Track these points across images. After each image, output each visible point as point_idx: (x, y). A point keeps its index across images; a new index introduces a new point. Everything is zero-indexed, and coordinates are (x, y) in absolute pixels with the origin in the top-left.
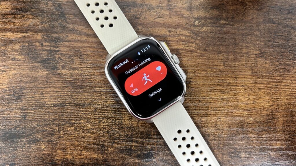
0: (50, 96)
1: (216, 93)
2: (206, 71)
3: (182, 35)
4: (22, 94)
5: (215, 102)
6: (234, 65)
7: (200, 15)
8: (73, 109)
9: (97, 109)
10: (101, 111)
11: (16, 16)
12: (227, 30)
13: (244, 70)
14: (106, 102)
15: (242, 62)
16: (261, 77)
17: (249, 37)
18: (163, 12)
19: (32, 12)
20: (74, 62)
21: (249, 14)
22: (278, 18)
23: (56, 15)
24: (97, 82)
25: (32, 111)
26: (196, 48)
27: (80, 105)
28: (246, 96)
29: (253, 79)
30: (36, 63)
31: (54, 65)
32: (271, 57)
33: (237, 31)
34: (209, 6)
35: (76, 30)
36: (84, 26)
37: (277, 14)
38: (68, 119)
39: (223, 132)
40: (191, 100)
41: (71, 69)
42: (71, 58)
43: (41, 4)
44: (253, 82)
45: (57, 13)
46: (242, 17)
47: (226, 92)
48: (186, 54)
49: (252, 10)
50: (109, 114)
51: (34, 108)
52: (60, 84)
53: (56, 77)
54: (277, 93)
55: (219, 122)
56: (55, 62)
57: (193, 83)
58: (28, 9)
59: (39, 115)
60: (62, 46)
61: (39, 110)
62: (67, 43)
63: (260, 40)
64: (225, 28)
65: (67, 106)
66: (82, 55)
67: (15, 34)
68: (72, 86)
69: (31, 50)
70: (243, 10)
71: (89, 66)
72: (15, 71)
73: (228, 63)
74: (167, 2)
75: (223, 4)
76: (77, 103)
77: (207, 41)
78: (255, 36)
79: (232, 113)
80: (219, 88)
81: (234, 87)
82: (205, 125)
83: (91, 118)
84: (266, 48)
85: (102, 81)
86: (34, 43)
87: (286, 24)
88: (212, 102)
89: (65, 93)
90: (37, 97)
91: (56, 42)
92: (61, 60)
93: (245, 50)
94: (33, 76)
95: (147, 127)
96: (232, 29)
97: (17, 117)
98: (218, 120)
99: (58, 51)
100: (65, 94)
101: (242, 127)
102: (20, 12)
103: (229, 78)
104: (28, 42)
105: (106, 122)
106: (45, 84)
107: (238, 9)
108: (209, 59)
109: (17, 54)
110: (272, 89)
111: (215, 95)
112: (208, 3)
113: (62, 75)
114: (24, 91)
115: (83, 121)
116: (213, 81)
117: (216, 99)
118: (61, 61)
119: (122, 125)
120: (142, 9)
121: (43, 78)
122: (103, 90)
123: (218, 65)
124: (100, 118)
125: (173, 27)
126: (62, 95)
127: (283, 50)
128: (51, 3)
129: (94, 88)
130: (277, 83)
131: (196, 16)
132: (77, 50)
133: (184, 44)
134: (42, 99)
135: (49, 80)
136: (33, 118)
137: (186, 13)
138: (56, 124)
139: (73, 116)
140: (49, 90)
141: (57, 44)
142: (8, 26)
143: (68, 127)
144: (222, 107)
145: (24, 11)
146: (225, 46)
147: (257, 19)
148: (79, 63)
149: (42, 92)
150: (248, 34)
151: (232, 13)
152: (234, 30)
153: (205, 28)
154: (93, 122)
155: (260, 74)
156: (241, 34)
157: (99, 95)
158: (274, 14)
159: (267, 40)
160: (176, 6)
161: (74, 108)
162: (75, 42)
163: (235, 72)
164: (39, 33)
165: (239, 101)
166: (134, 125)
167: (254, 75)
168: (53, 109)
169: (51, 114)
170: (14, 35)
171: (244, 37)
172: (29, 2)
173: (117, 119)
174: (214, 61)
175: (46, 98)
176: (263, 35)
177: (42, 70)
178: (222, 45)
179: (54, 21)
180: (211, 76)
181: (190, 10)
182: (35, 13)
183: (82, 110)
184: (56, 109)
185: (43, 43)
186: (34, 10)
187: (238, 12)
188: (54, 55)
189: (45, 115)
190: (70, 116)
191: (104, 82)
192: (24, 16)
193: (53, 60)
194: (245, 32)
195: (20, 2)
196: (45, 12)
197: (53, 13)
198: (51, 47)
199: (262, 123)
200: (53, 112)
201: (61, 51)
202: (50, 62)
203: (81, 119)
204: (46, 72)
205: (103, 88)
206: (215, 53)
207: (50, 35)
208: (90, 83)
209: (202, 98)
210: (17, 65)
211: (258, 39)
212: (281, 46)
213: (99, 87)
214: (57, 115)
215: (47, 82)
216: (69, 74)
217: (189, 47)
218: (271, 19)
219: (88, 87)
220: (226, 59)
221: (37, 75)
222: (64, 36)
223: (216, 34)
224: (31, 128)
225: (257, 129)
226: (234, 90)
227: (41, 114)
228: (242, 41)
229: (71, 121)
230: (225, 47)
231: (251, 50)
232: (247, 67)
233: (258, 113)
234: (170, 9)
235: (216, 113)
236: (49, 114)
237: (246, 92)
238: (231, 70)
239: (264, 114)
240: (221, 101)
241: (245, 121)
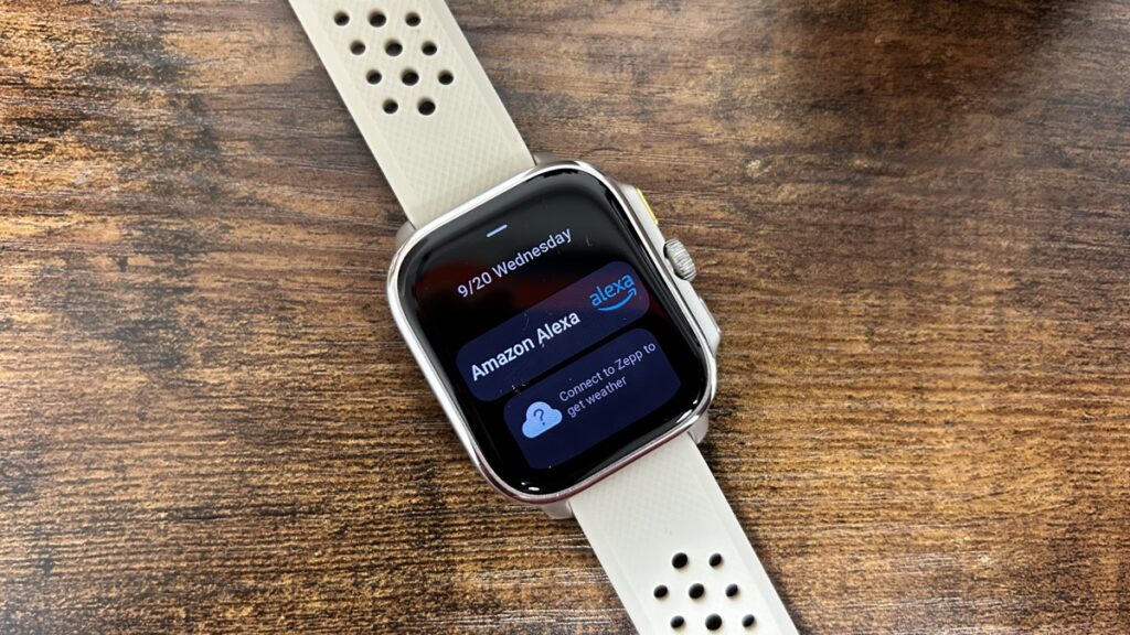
0: (153, 477)
1: (841, 453)
2: (798, 363)
3: (693, 217)
4: (36, 470)
5: (836, 491)
6: (911, 336)
7: (767, 136)
8: (248, 532)
9: (345, 528)
10: (363, 537)
11: (19, 149)
12: (878, 196)
13: (954, 356)
14: (386, 500)
15: (943, 326)
16: (1024, 386)
17: (970, 223)
18: (618, 127)
19: (83, 130)
20: (251, 334)
21: (964, 130)
22: (1081, 144)
23: (181, 142)
24: (348, 416)
25: (77, 538)
26: (753, 271)
27: (277, 514)
28: (964, 465)
29: (988, 396)
30: (97, 338)
31: (171, 349)
32: (1062, 304)
33: (919, 198)
34: (803, 101)
35: (261, 204)
36: (294, 186)
37: (1076, 126)
38: (227, 570)
39: (872, 619)
41: (243, 363)
42: (242, 318)
43: (121, 98)
44: (990, 408)
45: (186, 134)
46: (938, 140)
47: (879, 451)
49: (977, 111)
50: (396, 552)
51: (87, 528)
52: (197, 428)
53: (180, 399)
54: (1091, 450)
55: (855, 576)
56: (176, 335)
57: (744, 416)
58: (70, 119)
59: (107, 555)
60: (203, 269)
61: (106, 536)
62: (225, 258)
63: (1014, 234)
64: (869, 185)
65: (224, 516)
66: (288, 305)
67: (14, 220)
68: (243, 435)
69: (77, 287)
70: (942, 112)
71: (316, 351)
72: (12, 374)
73: (884, 330)
74: (634, 86)
75: (861, 92)
76: (266, 504)
77: (797, 239)
78: (992, 218)
79: (908, 539)
80: (853, 433)
81: (913, 430)
82: (796, 590)
83: (321, 567)
84: (1037, 265)
85: (369, 410)
86: (91, 260)
87: (1114, 166)
88: (825, 491)
89: (217, 461)
90: (99, 480)
91: (181, 255)
92: (201, 325)
93: (952, 276)
94: (83, 395)
95: (557, 604)
96: (901, 192)
97: (16, 568)
98: (849, 569)
99: (189, 290)
100: (216, 465)
101: (949, 595)
102: (34, 133)
103: (891, 393)
104: (62, 255)
105: (383, 583)
106: (135, 425)
107: (921, 111)
108: (806, 312)
109: (19, 305)
110: (1069, 432)
111: (837, 462)
112: (797, 88)
113: (203, 386)
114: (46, 458)
115: (290, 581)
116: (825, 406)
117: (841, 478)
118: (198, 330)
119: (452, 593)
120: (531, 114)
121: (127, 401)
122: (373, 447)
123: (844, 340)
124: (357, 567)
125: (656, 185)
126: (203, 471)
127: (1106, 274)
128: (163, 93)
129: (333, 440)
130: (1090, 407)
131: (752, 139)
132: (266, 283)
133: (702, 256)
134: (121, 491)
135: (152, 408)
136: (81, 569)
137: (710, 130)
138: (176, 594)
139: (246, 558)
140: (151, 450)
141: (186, 260)
143: (226, 604)
144: (865, 513)
145: (50, 129)
146: (873, 259)
147: (999, 150)
148: (274, 338)
149: (119, 459)
150: (965, 212)
151: (897, 127)
152: (909, 193)
153: (788, 188)
154: (329, 583)
155: (1017, 371)
156: (937, 208)
157: (356, 469)
158: (1066, 130)
159: (1040, 235)
160: (669, 101)
161: (253, 526)
162: (257, 252)
163: (913, 364)
164: (113, 215)
165: (937, 486)
166: (502, 593)
167: (992, 377)
168: (166, 530)
169: (157, 552)
170: (10, 225)
171: (947, 220)
172: (71, 92)
173: (429, 572)
174: (829, 322)
175: (138, 486)
176: (1025, 215)
177: (123, 370)
178: (861, 256)
179: (172, 167)
180: (818, 386)
181: (728, 118)
182: (96, 135)
183: (284, 532)
184: (177, 532)
185: (126, 257)
186: (93, 122)
187: (920, 121)
188: (170, 304)
189: (131, 557)
190: (238, 559)
191: (376, 416)
192: (49, 148)
193: (166, 328)
194: (951, 201)
195: (35, 91)
196: (138, 129)
197: (168, 135)
198: (157, 273)
199: (1033, 577)
200: (166, 545)
201: (200, 290)
202: (155, 334)
203: (283, 572)
204: (138, 378)
205: (372, 442)
206: (830, 288)
207: (154, 223)
208: (319, 420)
209: (785, 477)
210: (17, 351)
211: (1006, 230)
212: (1097, 258)
213: (357, 437)
214: (183, 556)
215: (143, 419)
216: (232, 385)
217: (723, 265)
218: (1054, 148)
219: (310, 439)
220: (875, 314)
221: (100, 389)
222: (213, 226)
223: (832, 211)
224: (73, 612)
225: (1014, 601)
226: (914, 439)
227: (115, 551)
228: (942, 237)
229: (239, 578)
230: (871, 264)
231: (980, 276)
232: (965, 345)
233: (1015, 535)
234: (644, 112)
235: (840, 536)
236: (149, 552)
237: (963, 447)
238: (900, 356)
239: (1039, 537)
240: (862, 489)
241: (964, 570)
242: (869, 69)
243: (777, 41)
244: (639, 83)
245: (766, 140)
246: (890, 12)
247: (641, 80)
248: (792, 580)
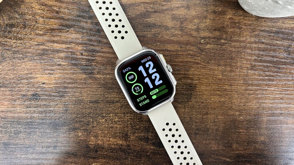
0: (87, 95)
1: (216, 96)
2: (208, 79)
3: (190, 50)
4: (65, 92)
5: (214, 103)
6: (230, 75)
8: (104, 105)
9: (123, 105)
10: (126, 107)
11: (62, 31)
12: (226, 48)
13: (238, 79)
15: (236, 73)
16: (251, 85)
17: (243, 54)
18: (177, 32)
19: (75, 28)
20: (106, 69)
21: (243, 35)
22: (266, 39)
23: (93, 31)
25: (72, 105)
26: (201, 61)
27: (110, 102)
28: (239, 100)
29: (244, 87)
30: (77, 68)
31: (91, 71)
34: (213, 29)
35: (108, 44)
38: (100, 112)
39: (219, 127)
40: (195, 102)
41: (105, 74)
42: (105, 66)
43: (82, 22)
44: (244, 89)
46: (238, 37)
47: (223, 96)
48: (193, 66)
49: (246, 32)
51: (74, 104)
52: (95, 86)
53: (92, 80)
55: (217, 119)
57: (197, 88)
58: (72, 26)
60: (97, 56)
61: (78, 105)
62: (102, 54)
63: (251, 56)
64: (224, 46)
65: (100, 102)
66: (113, 64)
67: (61, 45)
68: (104, 88)
69: (73, 58)
70: (239, 32)
72: (60, 74)
73: (225, 74)
75: (224, 27)
76: (108, 100)
77: (210, 55)
79: (227, 113)
80: (218, 93)
81: (229, 93)
83: (118, 113)
84: (255, 62)
86: (76, 53)
87: (272, 44)
90: (77, 95)
91: (93, 53)
92: (97, 66)
93: (239, 64)
94: (74, 79)
96: (230, 47)
97: (61, 110)
99: (95, 60)
100: (99, 93)
102: (65, 28)
103: (226, 85)
104: (70, 52)
105: (129, 116)
106: (84, 85)
107: (235, 31)
108: (210, 69)
109: (62, 61)
110: (259, 95)
111: (215, 98)
112: (212, 26)
113: (97, 78)
114: (67, 90)
115: (112, 115)
116: (213, 87)
117: (215, 101)
119: (142, 118)
120: (160, 29)
121: (82, 80)
123: (217, 75)
124: (125, 113)
125: (183, 44)
126: (96, 94)
128: (90, 21)
130: (263, 90)
131: (202, 36)
132: (109, 59)
133: (191, 58)
134: (81, 97)
135: (87, 82)
136: (73, 111)
137: (194, 33)
138: (90, 117)
139: (104, 110)
140: (87, 90)
142: (56, 39)
143: (100, 119)
144: (219, 108)
145: (68, 27)
147: (250, 40)
148: (110, 70)
149: (81, 91)
151: (230, 34)
152: (232, 48)
153: (208, 45)
154: (119, 115)
155: (250, 82)
156: (237, 51)
158: (263, 37)
159: (256, 57)
160: (187, 28)
162: (107, 53)
163: (230, 80)
164: (80, 45)
165: (233, 103)
167: (245, 83)
168: (89, 105)
171: (239, 53)
172: (72, 20)
173: (138, 114)
174: (215, 71)
175: (84, 96)
176: (254, 53)
177: (82, 74)
178: (222, 59)
179: (92, 36)
180: (212, 84)
181: (198, 31)
182: (77, 29)
183: (111, 106)
184: (91, 105)
185: (82, 53)
186: (77, 26)
187: (235, 33)
188: (91, 62)
189: (82, 109)
190: (102, 110)
192: (68, 31)
194: (240, 49)
195: (65, 20)
196: (85, 28)
197: (91, 30)
198: (89, 56)
199: (250, 121)
200: (89, 107)
201: (97, 60)
202: (88, 68)
203: (111, 113)
204: (84, 76)
206: (215, 65)
207: (88, 47)
209: (205, 100)
210: (62, 70)
212: (267, 61)
214: (92, 110)
216: (102, 78)
217: (195, 60)
218: (260, 40)
220: (224, 70)
221: (77, 78)
222: (99, 48)
223: (217, 50)
224: (71, 119)
225: (246, 126)
227: (79, 108)
228: (237, 56)
229: (102, 114)
230: (223, 61)
231: (244, 64)
232: (240, 77)
233: (247, 113)
234: (182, 29)
235: (214, 112)
236: (86, 109)
237: (239, 96)
238: (228, 79)
239: (252, 114)
240: (219, 103)
241: (237, 119)
242: (226, 23)
243: (208, 17)
244: (181, 24)
245: (205, 36)
246: (231, 12)
247: (182, 23)
248: (205, 119)
